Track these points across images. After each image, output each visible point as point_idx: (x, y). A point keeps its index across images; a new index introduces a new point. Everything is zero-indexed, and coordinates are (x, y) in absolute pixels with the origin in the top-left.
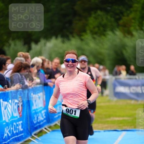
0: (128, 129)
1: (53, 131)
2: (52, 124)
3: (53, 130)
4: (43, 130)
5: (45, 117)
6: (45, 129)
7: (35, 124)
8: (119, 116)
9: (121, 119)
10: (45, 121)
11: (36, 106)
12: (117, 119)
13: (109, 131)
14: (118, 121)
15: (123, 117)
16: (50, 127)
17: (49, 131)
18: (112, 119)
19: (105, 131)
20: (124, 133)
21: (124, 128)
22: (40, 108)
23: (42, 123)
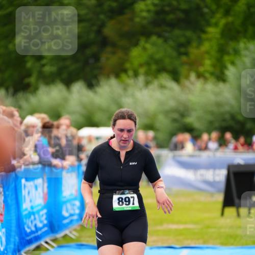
0: (193, 245)
1: (60, 247)
2: (60, 235)
3: (61, 245)
4: (42, 245)
5: (45, 222)
6: (47, 243)
7: (27, 235)
8: (178, 223)
9: (181, 227)
10: (46, 229)
11: (31, 201)
12: (174, 227)
13: (159, 248)
14: (176, 230)
15: (186, 223)
16: (54, 240)
17: (53, 247)
18: (165, 226)
19: (151, 248)
20: (185, 251)
21: (186, 243)
22: (38, 205)
23: (39, 233)
